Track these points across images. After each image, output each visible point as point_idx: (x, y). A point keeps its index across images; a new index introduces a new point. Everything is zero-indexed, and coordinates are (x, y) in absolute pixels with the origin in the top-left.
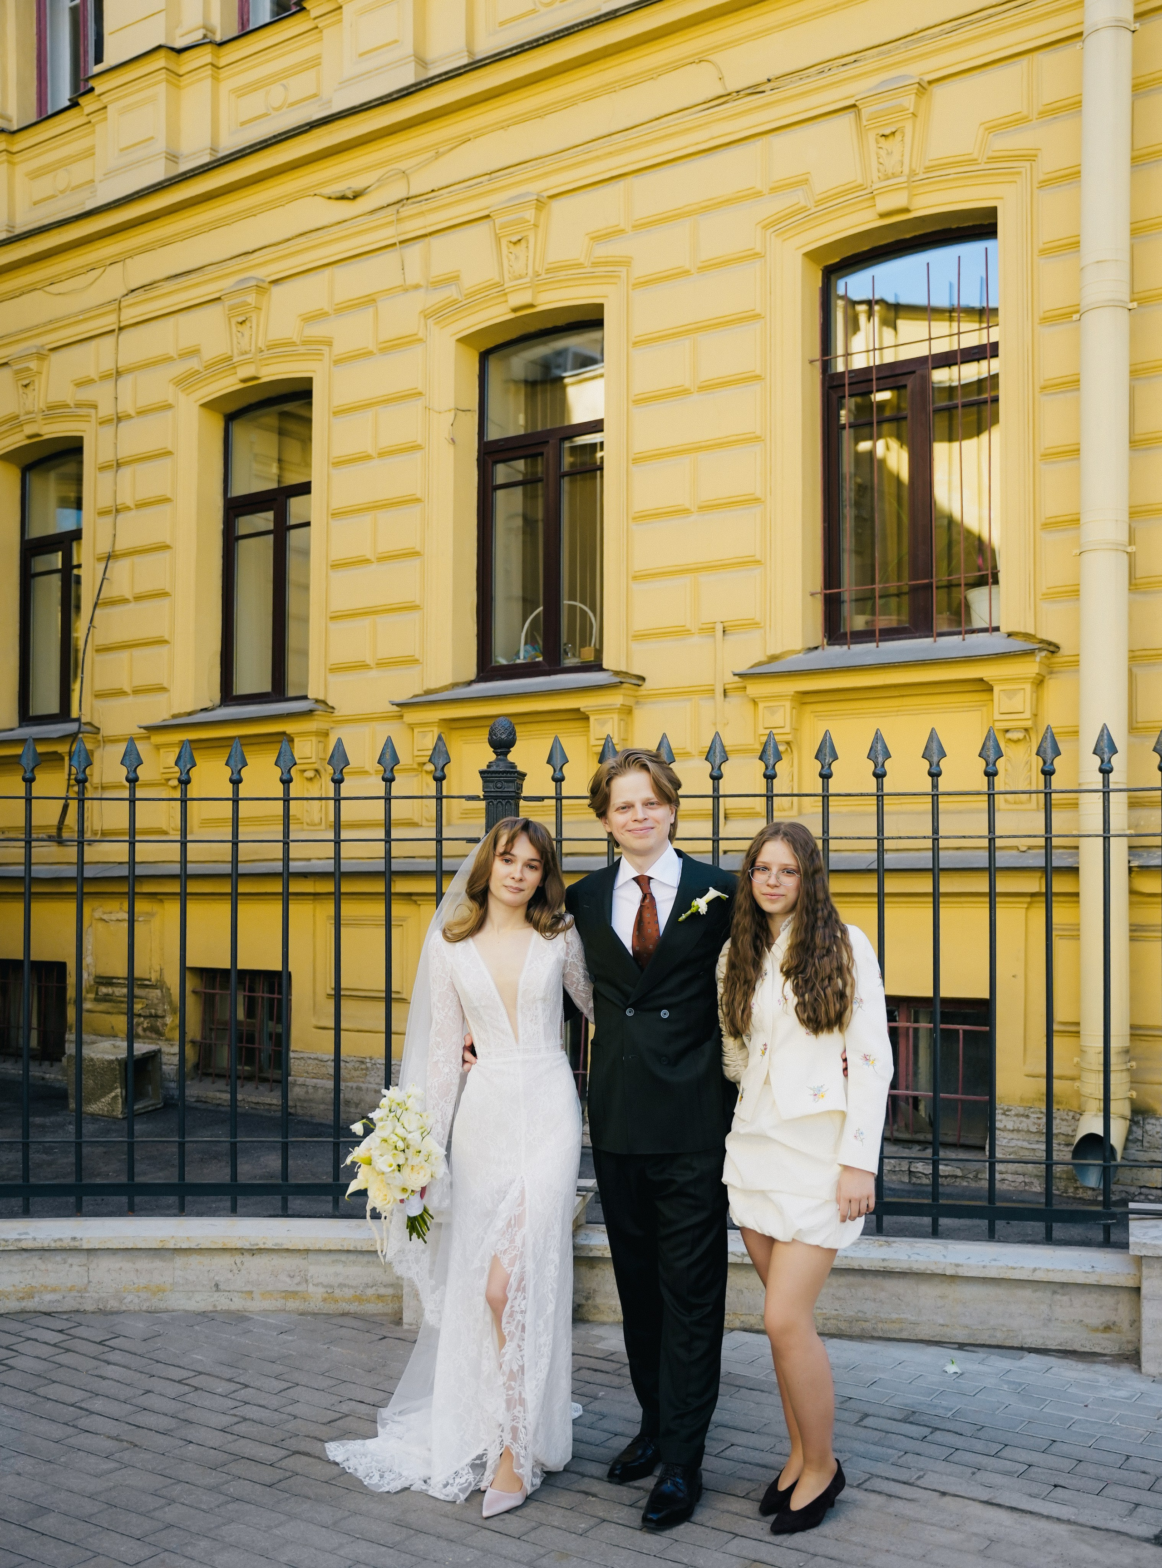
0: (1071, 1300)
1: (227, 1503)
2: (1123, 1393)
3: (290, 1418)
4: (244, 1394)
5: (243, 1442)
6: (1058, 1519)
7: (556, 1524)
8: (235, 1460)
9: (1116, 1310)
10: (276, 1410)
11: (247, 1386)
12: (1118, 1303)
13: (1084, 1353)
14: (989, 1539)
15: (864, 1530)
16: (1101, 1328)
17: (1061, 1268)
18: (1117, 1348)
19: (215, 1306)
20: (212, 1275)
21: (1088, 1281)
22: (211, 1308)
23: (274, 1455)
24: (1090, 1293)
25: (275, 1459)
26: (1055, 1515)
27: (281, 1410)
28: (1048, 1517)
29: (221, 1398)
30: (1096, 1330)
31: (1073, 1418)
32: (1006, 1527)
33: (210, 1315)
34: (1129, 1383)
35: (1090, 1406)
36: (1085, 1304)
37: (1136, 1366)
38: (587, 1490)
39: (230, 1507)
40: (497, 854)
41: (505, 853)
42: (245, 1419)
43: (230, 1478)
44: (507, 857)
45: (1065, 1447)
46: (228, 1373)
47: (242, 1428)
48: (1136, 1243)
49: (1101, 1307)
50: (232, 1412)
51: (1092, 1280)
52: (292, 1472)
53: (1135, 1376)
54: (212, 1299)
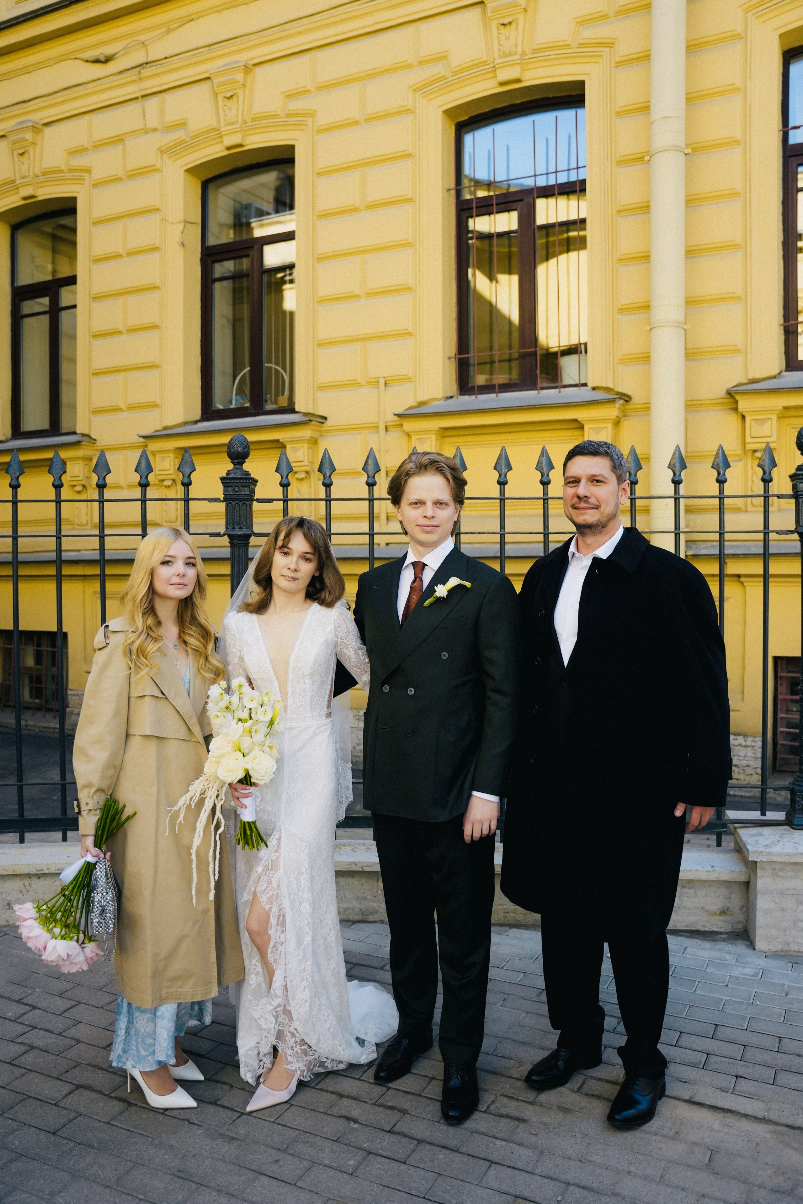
0: (695, 892)
1: (12, 1161)
2: (749, 971)
3: (74, 1042)
4: (33, 1017)
5: (30, 1076)
6: (755, 1118)
7: (327, 1162)
8: (21, 1101)
9: (730, 898)
10: (60, 1034)
11: (34, 1008)
12: (731, 893)
13: (705, 932)
14: (709, 1149)
15: (600, 1146)
16: (718, 912)
17: (689, 869)
18: (730, 927)
19: (8, 921)
20: (4, 896)
21: (710, 878)
22: (4, 923)
23: (58, 1091)
24: (710, 886)
25: (59, 1096)
26: (751, 1113)
27: (65, 1034)
28: (746, 1116)
29: (11, 1023)
30: (714, 914)
31: (722, 1000)
32: (717, 1132)
33: (4, 929)
34: (750, 960)
35: (730, 986)
36: (706, 895)
37: (748, 943)
38: (348, 1115)
39: (15, 1167)
40: (277, 547)
41: (283, 546)
42: (32, 1048)
43: (15, 1125)
44: (285, 550)
45: (728, 1031)
46: (18, 993)
47: (28, 1060)
48: (755, 852)
49: (718, 897)
50: (20, 1040)
51: (713, 877)
52: (75, 1111)
53: (751, 952)
54: (6, 916)
